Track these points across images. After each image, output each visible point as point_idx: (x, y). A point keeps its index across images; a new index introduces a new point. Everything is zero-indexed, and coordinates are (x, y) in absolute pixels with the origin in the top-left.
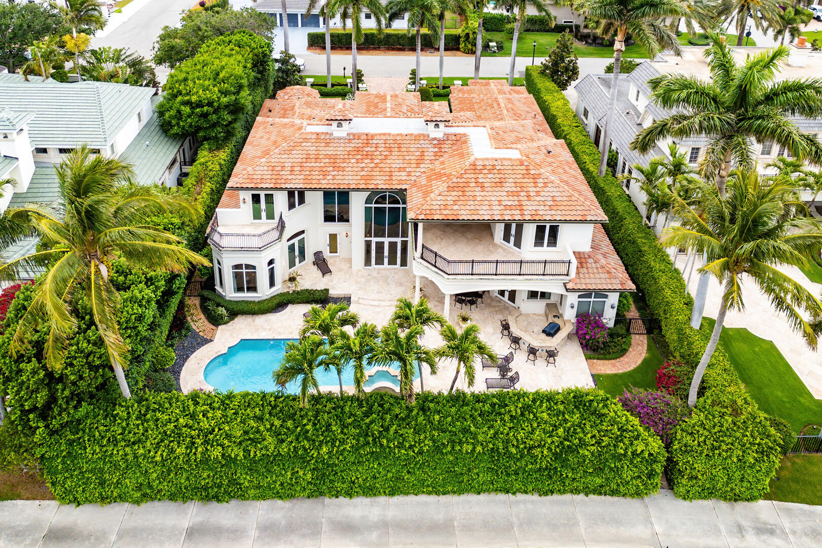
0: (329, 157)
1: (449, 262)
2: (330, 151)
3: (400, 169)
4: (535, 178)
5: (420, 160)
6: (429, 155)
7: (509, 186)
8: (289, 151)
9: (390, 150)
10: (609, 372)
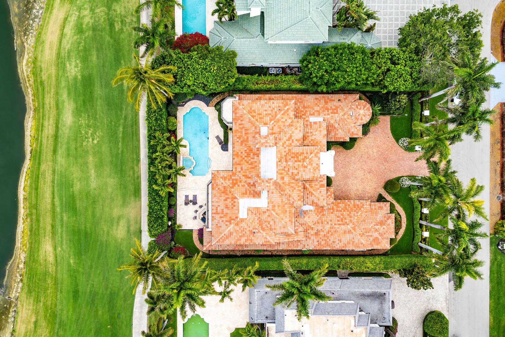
0: (248, 138)
1: (208, 185)
2: (250, 138)
3: (242, 168)
4: (230, 222)
5: (247, 177)
6: (249, 181)
7: (226, 211)
8: (250, 121)
9: (252, 164)
10: (194, 236)
